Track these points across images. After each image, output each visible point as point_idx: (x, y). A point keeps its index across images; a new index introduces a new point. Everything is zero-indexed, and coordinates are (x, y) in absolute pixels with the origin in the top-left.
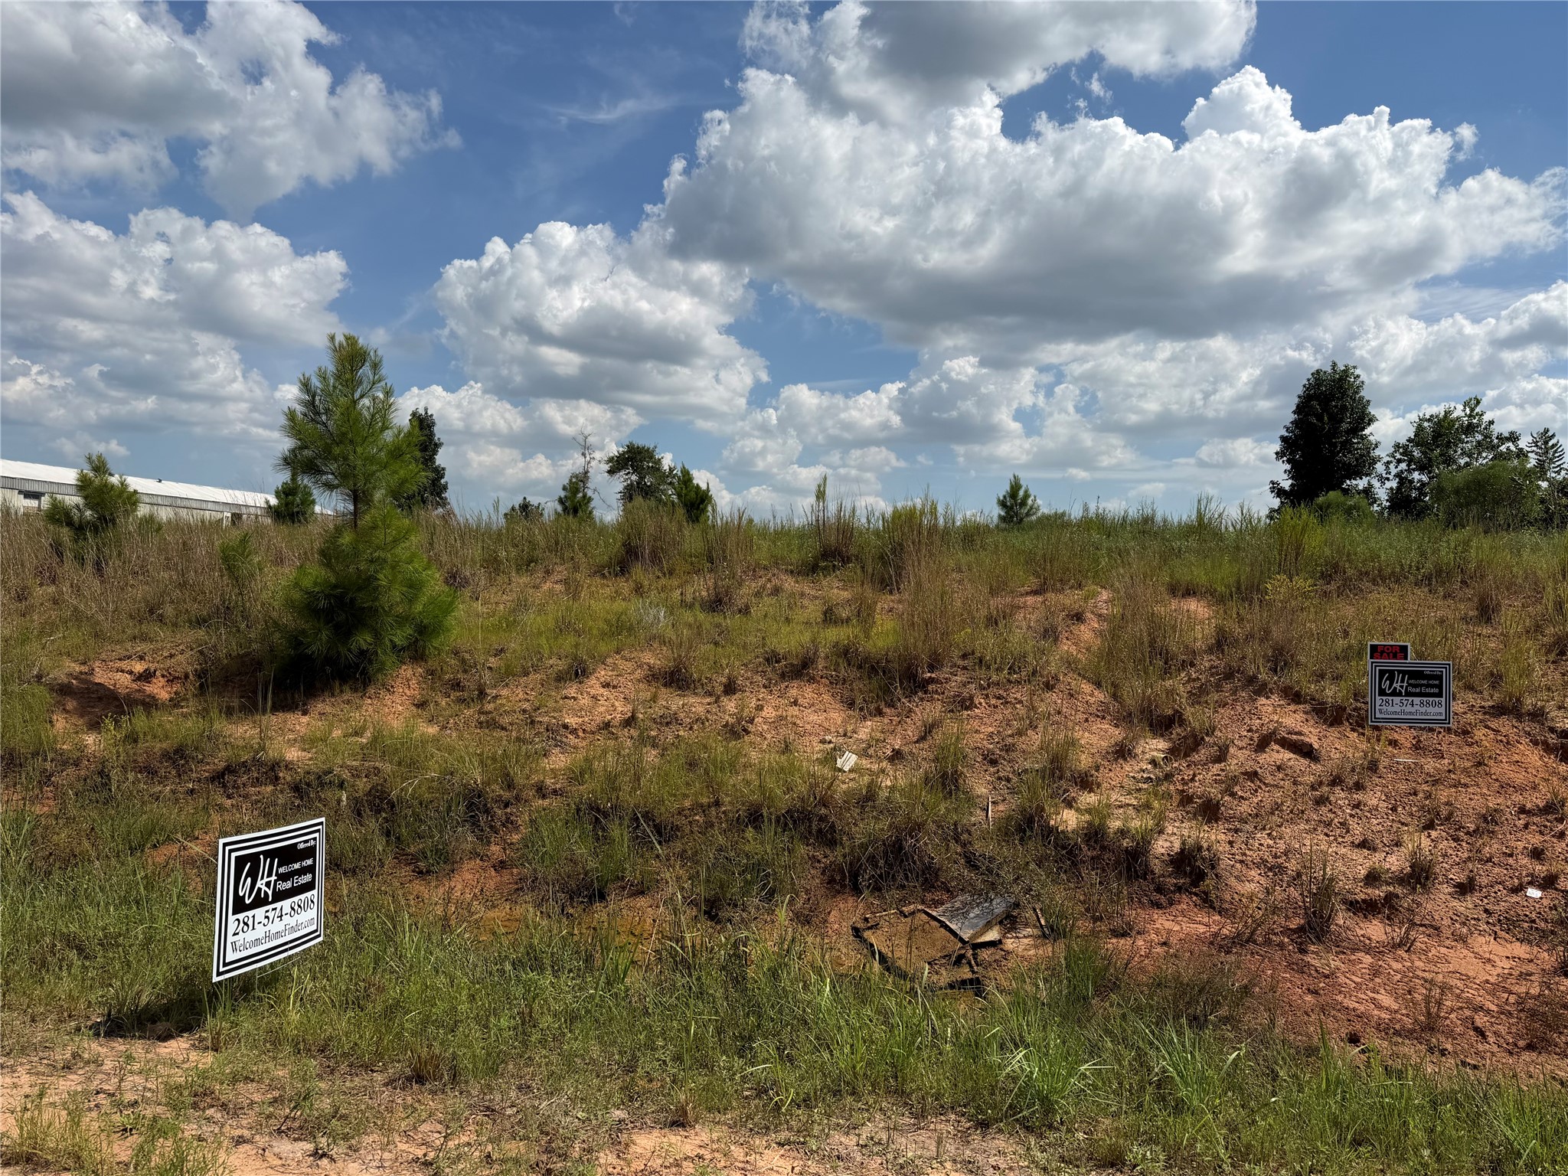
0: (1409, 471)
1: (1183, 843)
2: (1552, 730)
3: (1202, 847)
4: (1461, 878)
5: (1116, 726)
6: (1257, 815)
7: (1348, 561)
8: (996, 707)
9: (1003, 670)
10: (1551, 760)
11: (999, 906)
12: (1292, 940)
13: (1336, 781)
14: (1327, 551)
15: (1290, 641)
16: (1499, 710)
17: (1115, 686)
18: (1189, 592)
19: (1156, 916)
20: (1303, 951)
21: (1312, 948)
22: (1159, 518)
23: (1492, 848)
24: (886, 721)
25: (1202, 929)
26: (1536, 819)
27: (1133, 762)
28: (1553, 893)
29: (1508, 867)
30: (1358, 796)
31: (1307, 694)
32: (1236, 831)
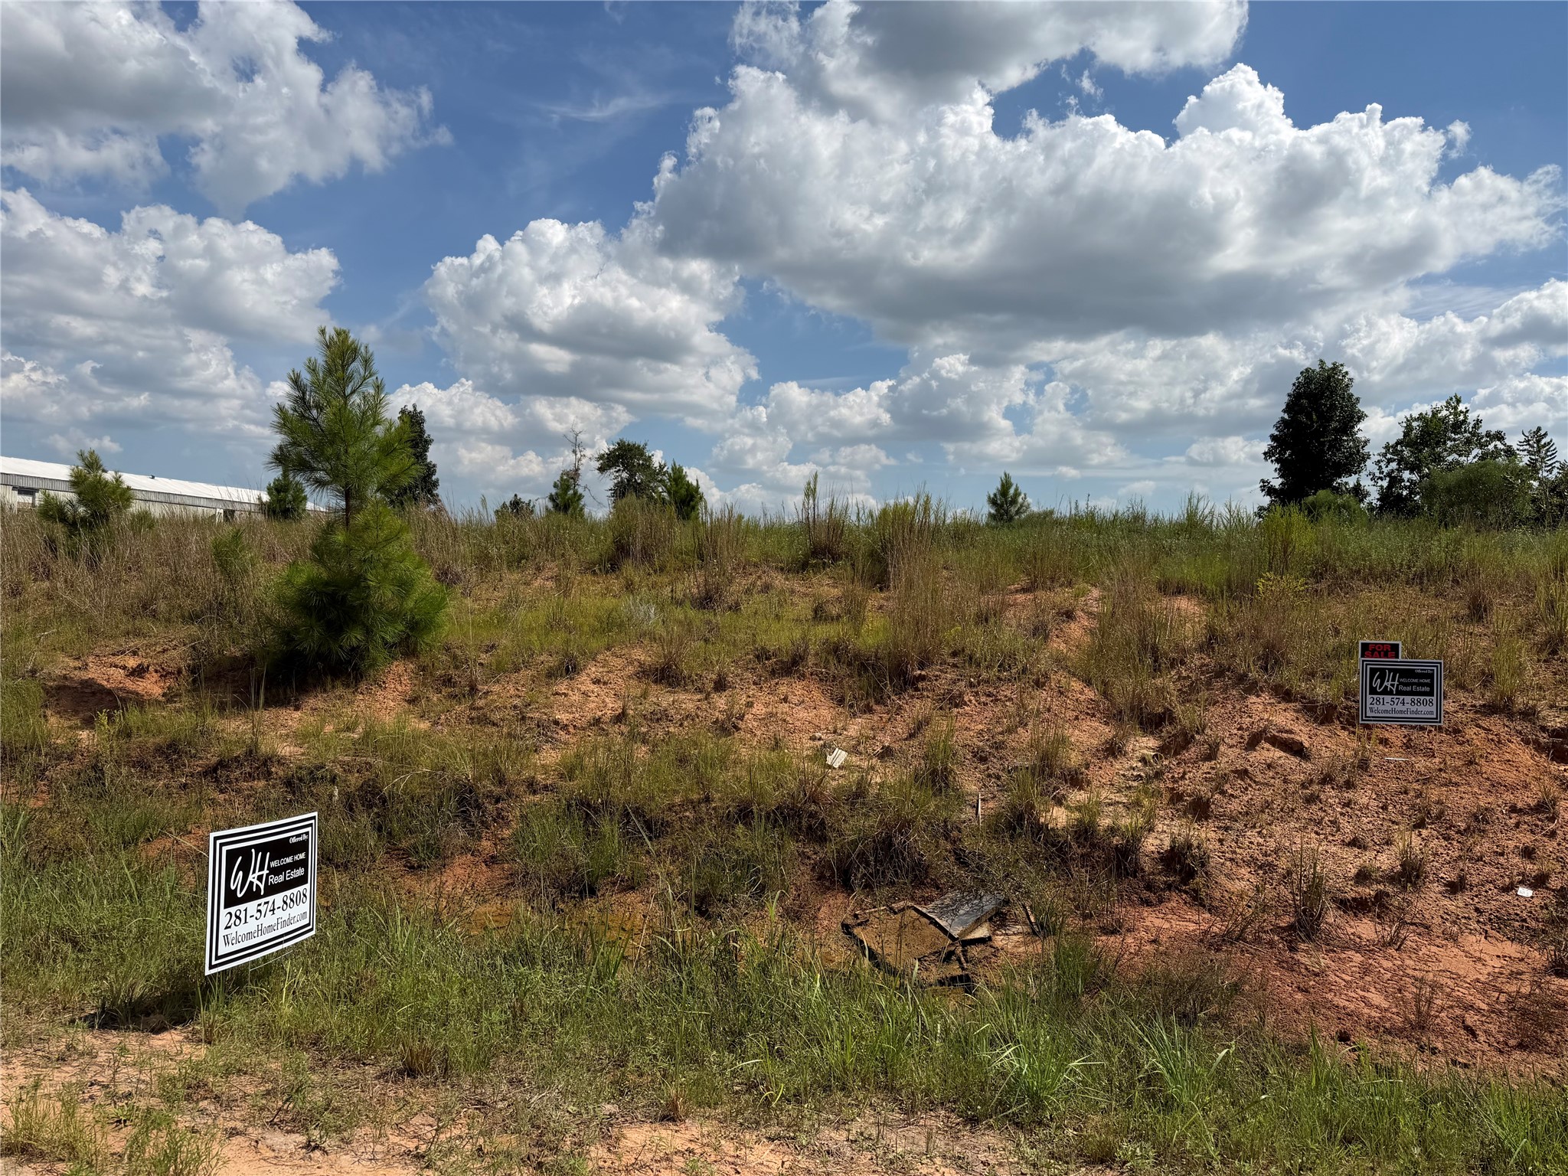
0: (1399, 471)
1: (1173, 841)
2: (1543, 729)
3: (1192, 845)
4: (1451, 876)
5: (1106, 724)
6: (1247, 813)
7: (1339, 559)
8: (985, 704)
9: (993, 667)
10: (1543, 760)
11: (988, 904)
12: (1282, 938)
13: (1326, 779)
14: (1317, 549)
15: (1281, 639)
16: (1490, 709)
17: (1105, 684)
18: (1180, 591)
19: (1146, 914)
20: (1294, 949)
21: (1302, 946)
22: (1149, 517)
23: (1483, 847)
24: (876, 718)
25: (1192, 927)
26: (1527, 818)
27: (1123, 760)
28: (1544, 893)
29: (1498, 865)
30: (1348, 795)
31: (1298, 693)
32: (1227, 829)
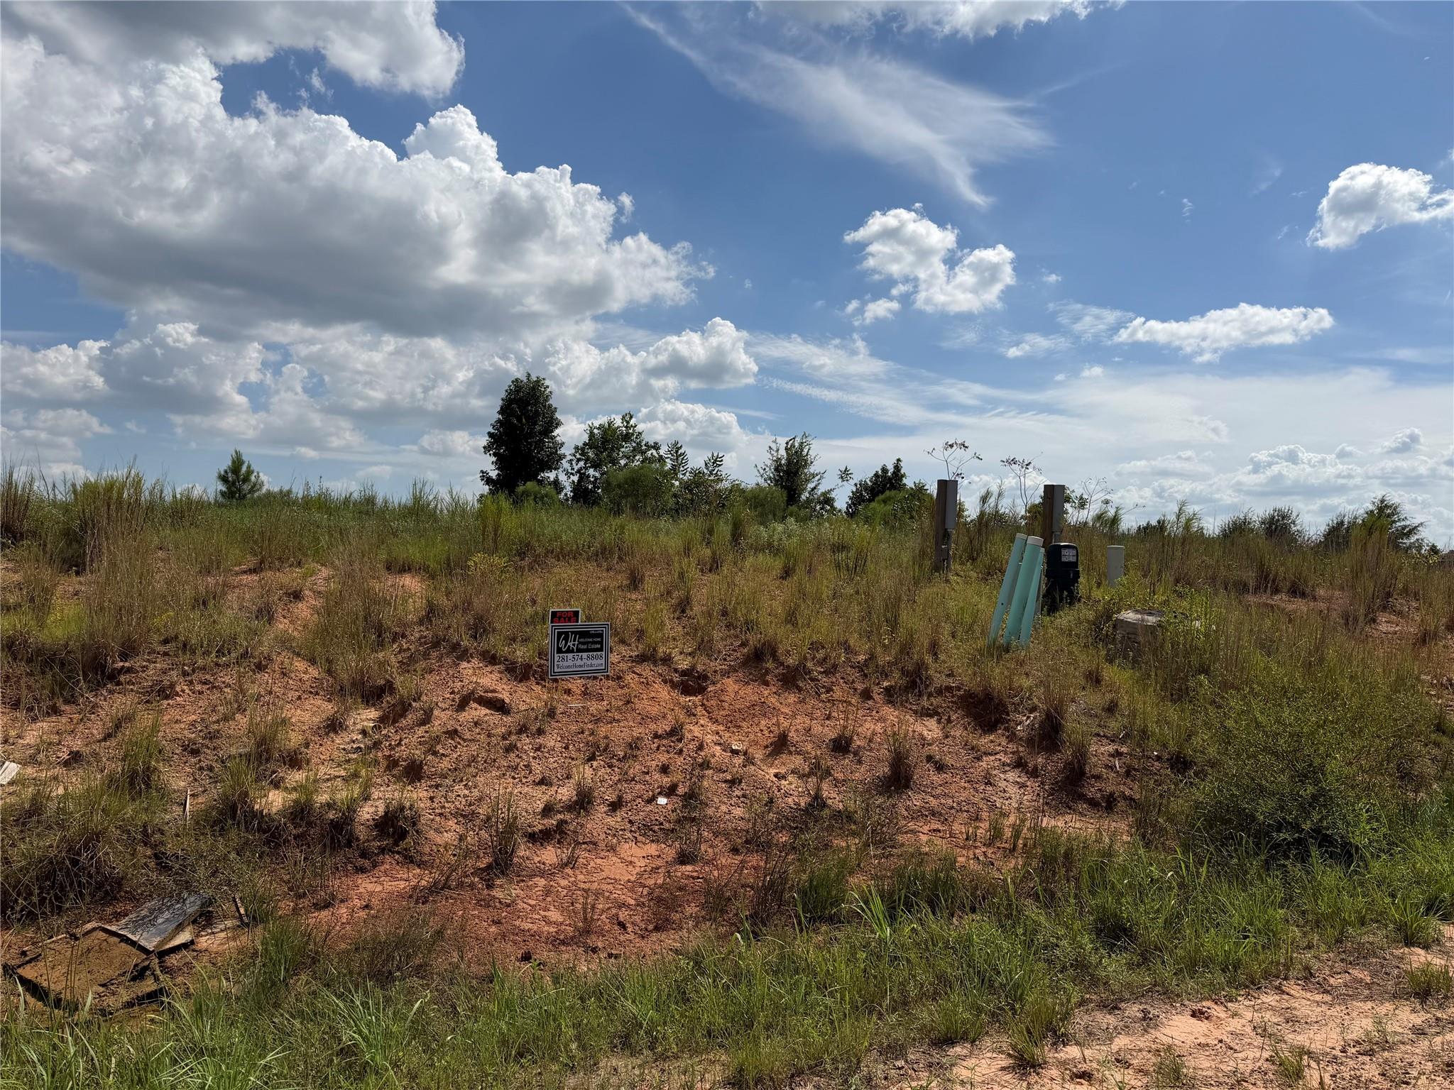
0: (586, 468)
1: (387, 807)
2: (676, 670)
3: (404, 807)
4: (611, 797)
5: (330, 701)
6: (456, 769)
7: (538, 541)
8: (201, 693)
9: (211, 653)
10: (675, 694)
11: (192, 905)
12: (481, 879)
13: (523, 730)
14: (522, 532)
15: (488, 611)
16: (642, 659)
17: (329, 661)
18: (405, 569)
19: (360, 881)
20: (490, 887)
21: (498, 882)
22: (379, 501)
23: (635, 769)
24: (64, 720)
25: (402, 884)
26: (665, 742)
27: (344, 734)
28: (675, 799)
29: (646, 782)
30: (540, 740)
31: (501, 656)
32: (437, 786)
